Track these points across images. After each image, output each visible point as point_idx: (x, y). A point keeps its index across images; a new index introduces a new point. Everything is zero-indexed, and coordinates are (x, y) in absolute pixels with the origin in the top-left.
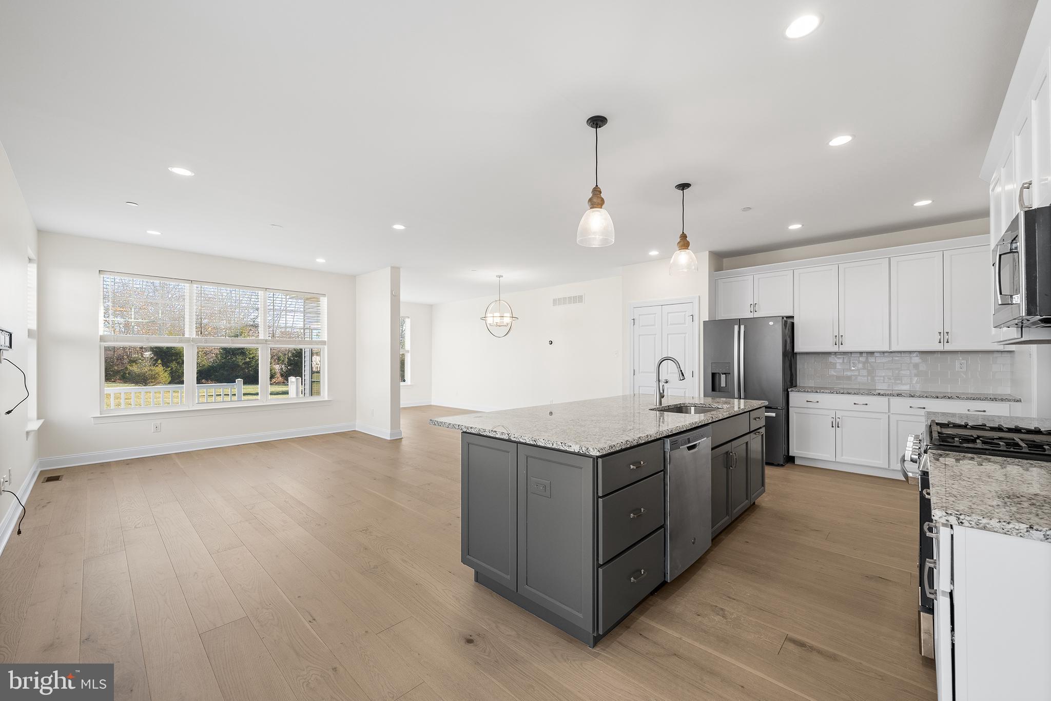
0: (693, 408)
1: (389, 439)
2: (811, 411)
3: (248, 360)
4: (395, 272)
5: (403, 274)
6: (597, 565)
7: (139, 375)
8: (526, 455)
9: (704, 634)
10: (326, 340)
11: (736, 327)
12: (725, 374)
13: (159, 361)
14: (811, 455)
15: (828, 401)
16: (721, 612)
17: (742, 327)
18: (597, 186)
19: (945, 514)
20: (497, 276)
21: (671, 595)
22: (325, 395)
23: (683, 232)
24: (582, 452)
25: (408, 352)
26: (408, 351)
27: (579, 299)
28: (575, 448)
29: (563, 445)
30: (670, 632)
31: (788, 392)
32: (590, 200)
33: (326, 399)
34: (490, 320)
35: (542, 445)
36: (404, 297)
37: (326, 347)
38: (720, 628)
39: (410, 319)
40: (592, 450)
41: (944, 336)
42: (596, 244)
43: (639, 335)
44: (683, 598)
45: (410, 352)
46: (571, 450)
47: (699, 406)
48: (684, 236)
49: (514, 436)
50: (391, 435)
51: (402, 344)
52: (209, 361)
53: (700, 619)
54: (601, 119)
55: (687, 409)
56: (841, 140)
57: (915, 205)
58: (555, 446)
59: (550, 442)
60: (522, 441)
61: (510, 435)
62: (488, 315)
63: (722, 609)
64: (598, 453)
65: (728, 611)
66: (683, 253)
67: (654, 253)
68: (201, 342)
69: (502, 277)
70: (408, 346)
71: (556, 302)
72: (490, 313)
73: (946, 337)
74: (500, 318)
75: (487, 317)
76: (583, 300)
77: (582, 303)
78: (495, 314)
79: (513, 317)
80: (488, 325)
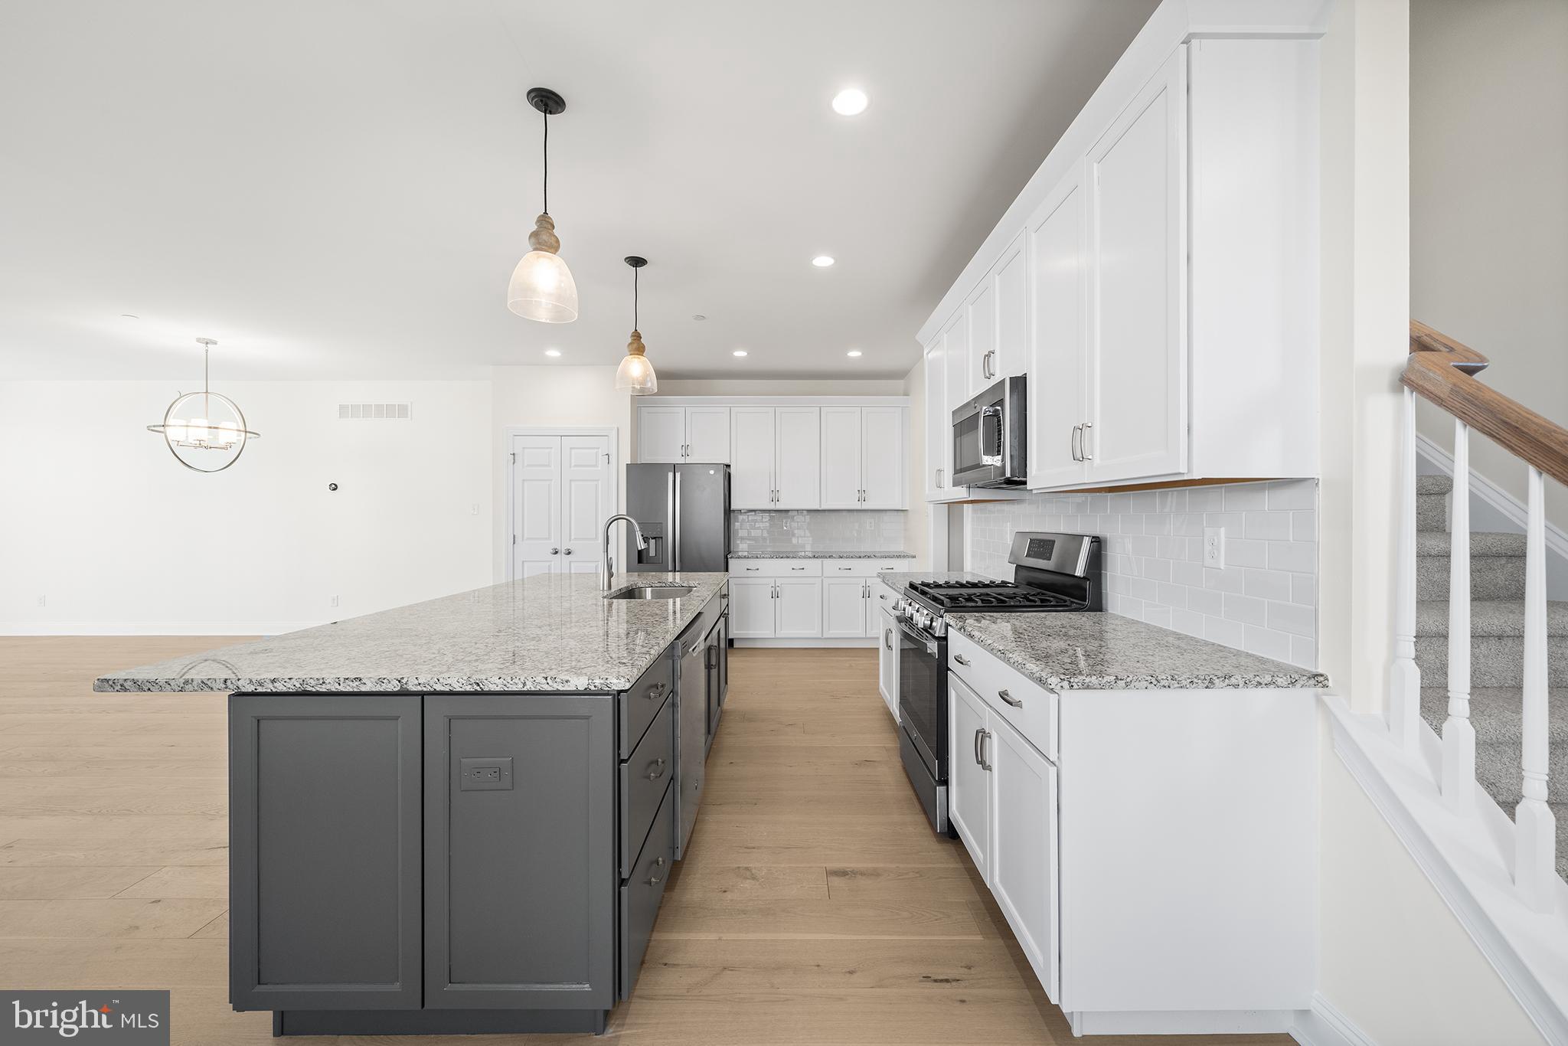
0: (649, 590)
2: (749, 581)
6: (618, 880)
8: (447, 716)
9: (744, 916)
11: (671, 475)
12: (655, 538)
14: (752, 633)
15: (771, 568)
16: (748, 873)
17: (678, 475)
18: (546, 213)
19: (1060, 680)
20: (199, 340)
21: (678, 879)
23: (636, 330)
24: (593, 688)
27: (402, 411)
28: (579, 683)
29: (549, 681)
30: (702, 936)
31: (727, 559)
32: (535, 235)
34: (175, 433)
35: (498, 689)
38: (758, 896)
40: (615, 681)
41: (862, 495)
42: (543, 316)
43: (524, 480)
44: (695, 874)
46: (570, 687)
47: (657, 585)
48: (637, 336)
49: (416, 682)
53: (729, 896)
54: (556, 99)
55: (640, 592)
56: (823, 261)
57: (849, 354)
58: (530, 687)
59: (517, 681)
60: (439, 688)
61: (404, 681)
62: (171, 421)
63: (747, 869)
64: (628, 684)
65: (755, 868)
66: (636, 360)
67: (553, 353)
69: (215, 343)
71: (343, 410)
72: (174, 418)
73: (864, 495)
74: (207, 429)
75: (168, 426)
76: (409, 413)
77: (407, 417)
78: (194, 422)
79: (246, 432)
80: (173, 443)
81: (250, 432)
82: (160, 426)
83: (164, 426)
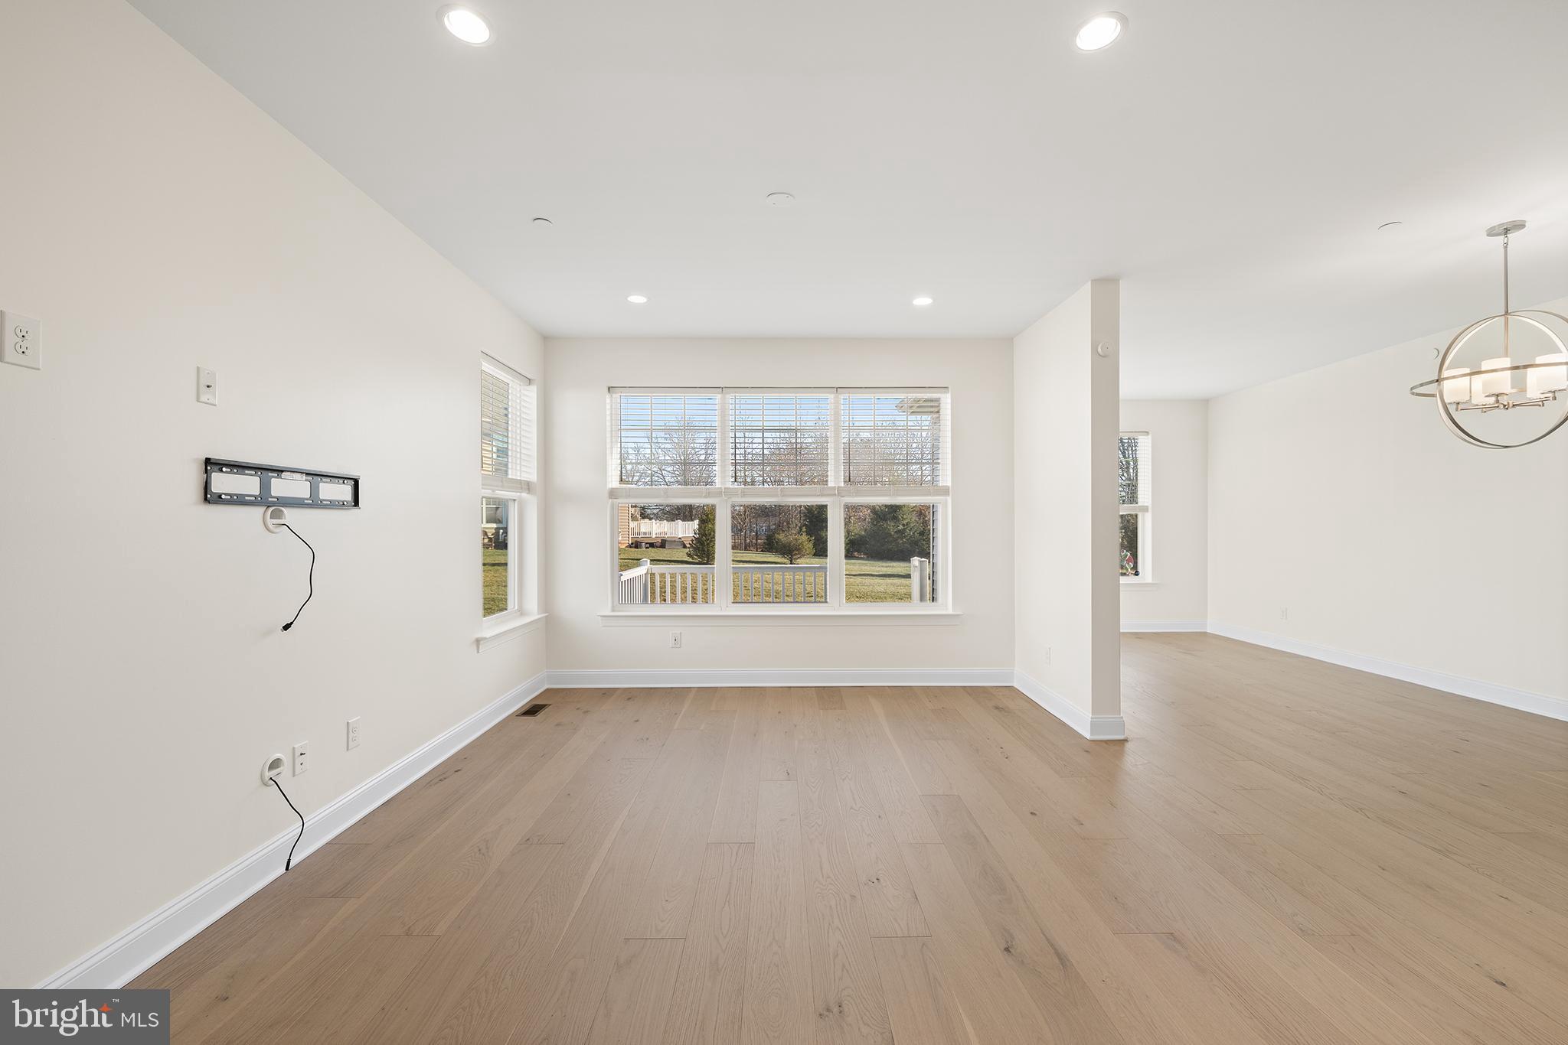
1: (1088, 736)
3: (901, 527)
4: (1106, 288)
7: (784, 546)
10: (949, 484)
13: (804, 529)
22: (947, 603)
25: (1147, 511)
26: (1145, 509)
33: (950, 611)
37: (949, 499)
39: (1150, 437)
45: (1150, 510)
50: (1094, 726)
52: (858, 529)
62: (1445, 374)
68: (736, 497)
69: (1519, 227)
70: (1145, 494)
72: (1454, 366)
74: (1508, 373)
75: (1445, 379)
78: (1488, 365)
80: (1452, 409)
82: (1432, 382)
83: (1437, 381)
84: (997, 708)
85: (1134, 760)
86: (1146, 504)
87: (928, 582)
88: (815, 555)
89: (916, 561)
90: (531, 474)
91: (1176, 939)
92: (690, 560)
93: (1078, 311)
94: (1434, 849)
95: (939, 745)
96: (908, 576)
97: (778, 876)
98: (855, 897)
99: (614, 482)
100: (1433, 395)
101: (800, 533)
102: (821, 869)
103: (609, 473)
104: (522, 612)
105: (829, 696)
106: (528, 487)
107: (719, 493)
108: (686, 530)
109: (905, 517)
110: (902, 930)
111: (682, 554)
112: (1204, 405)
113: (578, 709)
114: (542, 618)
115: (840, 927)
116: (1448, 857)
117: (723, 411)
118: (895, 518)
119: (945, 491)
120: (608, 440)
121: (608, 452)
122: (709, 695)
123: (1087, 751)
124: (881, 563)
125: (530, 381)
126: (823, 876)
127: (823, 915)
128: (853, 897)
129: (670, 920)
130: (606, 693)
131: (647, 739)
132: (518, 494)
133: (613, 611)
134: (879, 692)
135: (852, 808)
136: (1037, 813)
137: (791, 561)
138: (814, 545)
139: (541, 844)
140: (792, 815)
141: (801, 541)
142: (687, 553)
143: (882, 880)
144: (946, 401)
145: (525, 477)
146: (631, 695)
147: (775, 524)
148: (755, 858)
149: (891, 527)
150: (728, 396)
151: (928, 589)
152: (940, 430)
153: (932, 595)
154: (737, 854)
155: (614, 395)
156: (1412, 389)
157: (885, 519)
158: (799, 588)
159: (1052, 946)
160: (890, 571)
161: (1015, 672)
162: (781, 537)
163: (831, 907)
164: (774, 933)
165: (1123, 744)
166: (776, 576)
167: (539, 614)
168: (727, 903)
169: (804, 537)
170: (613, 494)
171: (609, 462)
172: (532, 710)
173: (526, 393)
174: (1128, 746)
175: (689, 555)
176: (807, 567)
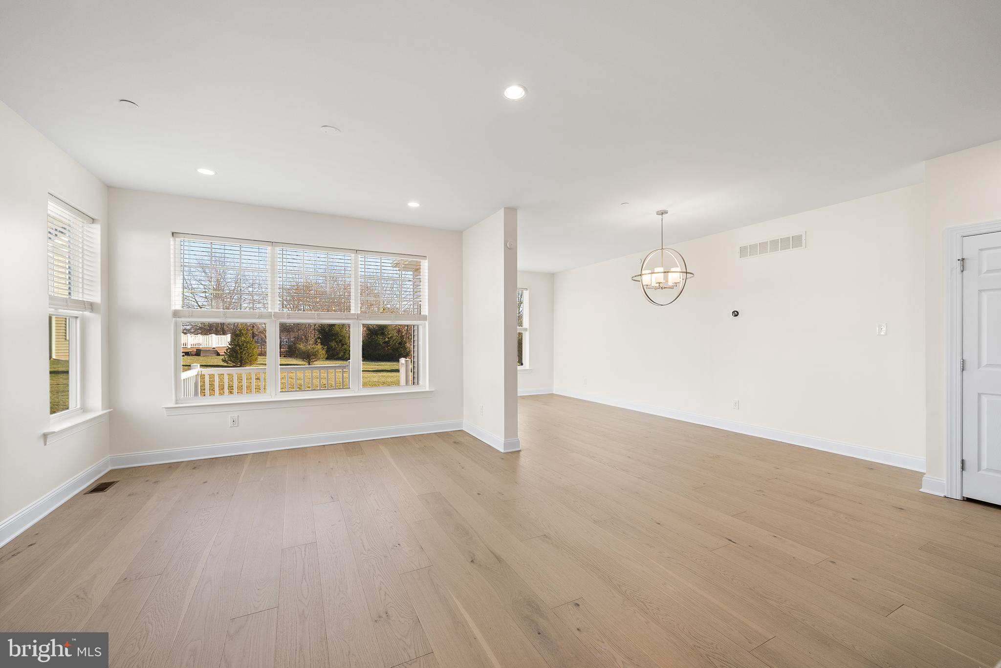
1: (502, 451)
3: (387, 339)
4: (511, 212)
5: (520, 215)
7: (304, 353)
10: (427, 314)
20: (658, 212)
22: (425, 384)
25: (527, 330)
26: (526, 330)
27: (797, 241)
33: (427, 389)
34: (646, 280)
36: (522, 264)
37: (427, 323)
39: (528, 291)
43: (980, 290)
45: (528, 330)
50: (506, 445)
51: (520, 320)
62: (644, 272)
68: (284, 318)
69: (666, 212)
70: (526, 323)
71: (743, 251)
74: (663, 274)
75: (643, 275)
76: (804, 242)
77: (802, 246)
78: (656, 270)
79: (687, 273)
80: (645, 287)
81: (689, 273)
82: (639, 275)
83: (641, 275)
84: (455, 443)
85: (524, 460)
86: (526, 327)
87: (411, 374)
88: (327, 359)
89: (402, 360)
90: (96, 297)
91: (547, 537)
92: (226, 364)
93: (497, 223)
94: (639, 478)
95: (425, 466)
96: (398, 371)
97: (336, 557)
98: (387, 556)
99: (177, 305)
100: (639, 281)
101: (316, 343)
102: (364, 546)
103: (173, 298)
104: (84, 410)
105: (352, 448)
106: (91, 307)
107: (269, 316)
108: (222, 342)
109: (389, 333)
110: (416, 566)
111: (218, 361)
112: (552, 276)
113: (147, 481)
114: (106, 413)
115: (380, 574)
116: (643, 480)
117: (273, 258)
118: (383, 334)
119: (424, 318)
120: (172, 273)
121: (172, 282)
122: (262, 458)
123: (503, 459)
124: (373, 363)
125: (93, 220)
126: (365, 550)
127: (369, 570)
128: (386, 557)
129: (264, 599)
130: (171, 467)
131: (218, 493)
132: (81, 312)
133: (176, 403)
134: (384, 442)
135: (378, 510)
136: (481, 493)
137: (309, 363)
138: (327, 352)
139: (139, 579)
140: (339, 521)
141: (317, 349)
142: (222, 360)
143: (401, 544)
144: (425, 265)
145: (87, 298)
146: (195, 466)
147: (294, 337)
148: (318, 550)
149: (380, 340)
150: (276, 248)
151: (411, 378)
152: (420, 281)
153: (415, 381)
154: (305, 551)
155: (177, 239)
156: (632, 278)
157: (377, 334)
158: (316, 382)
159: (493, 553)
160: (380, 368)
161: (464, 422)
162: (302, 346)
163: (373, 565)
164: (339, 588)
165: (519, 453)
166: (298, 374)
167: (102, 410)
168: (304, 580)
169: (319, 346)
170: (176, 314)
171: (173, 290)
172: (101, 488)
173: (88, 229)
174: (521, 453)
175: (224, 361)
176: (321, 367)
